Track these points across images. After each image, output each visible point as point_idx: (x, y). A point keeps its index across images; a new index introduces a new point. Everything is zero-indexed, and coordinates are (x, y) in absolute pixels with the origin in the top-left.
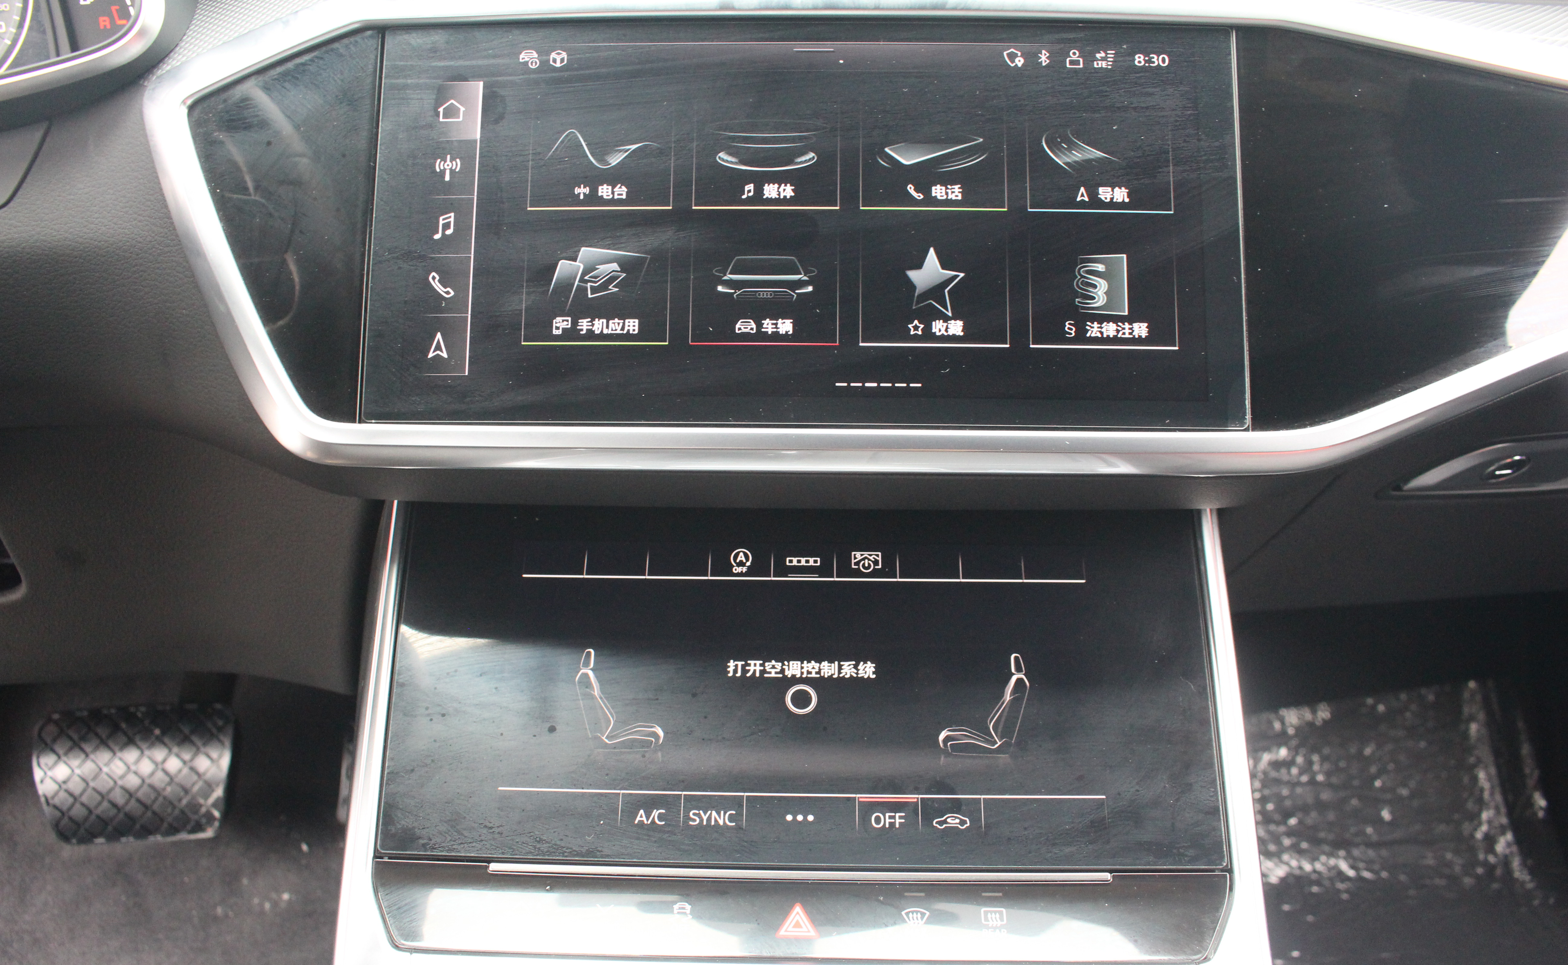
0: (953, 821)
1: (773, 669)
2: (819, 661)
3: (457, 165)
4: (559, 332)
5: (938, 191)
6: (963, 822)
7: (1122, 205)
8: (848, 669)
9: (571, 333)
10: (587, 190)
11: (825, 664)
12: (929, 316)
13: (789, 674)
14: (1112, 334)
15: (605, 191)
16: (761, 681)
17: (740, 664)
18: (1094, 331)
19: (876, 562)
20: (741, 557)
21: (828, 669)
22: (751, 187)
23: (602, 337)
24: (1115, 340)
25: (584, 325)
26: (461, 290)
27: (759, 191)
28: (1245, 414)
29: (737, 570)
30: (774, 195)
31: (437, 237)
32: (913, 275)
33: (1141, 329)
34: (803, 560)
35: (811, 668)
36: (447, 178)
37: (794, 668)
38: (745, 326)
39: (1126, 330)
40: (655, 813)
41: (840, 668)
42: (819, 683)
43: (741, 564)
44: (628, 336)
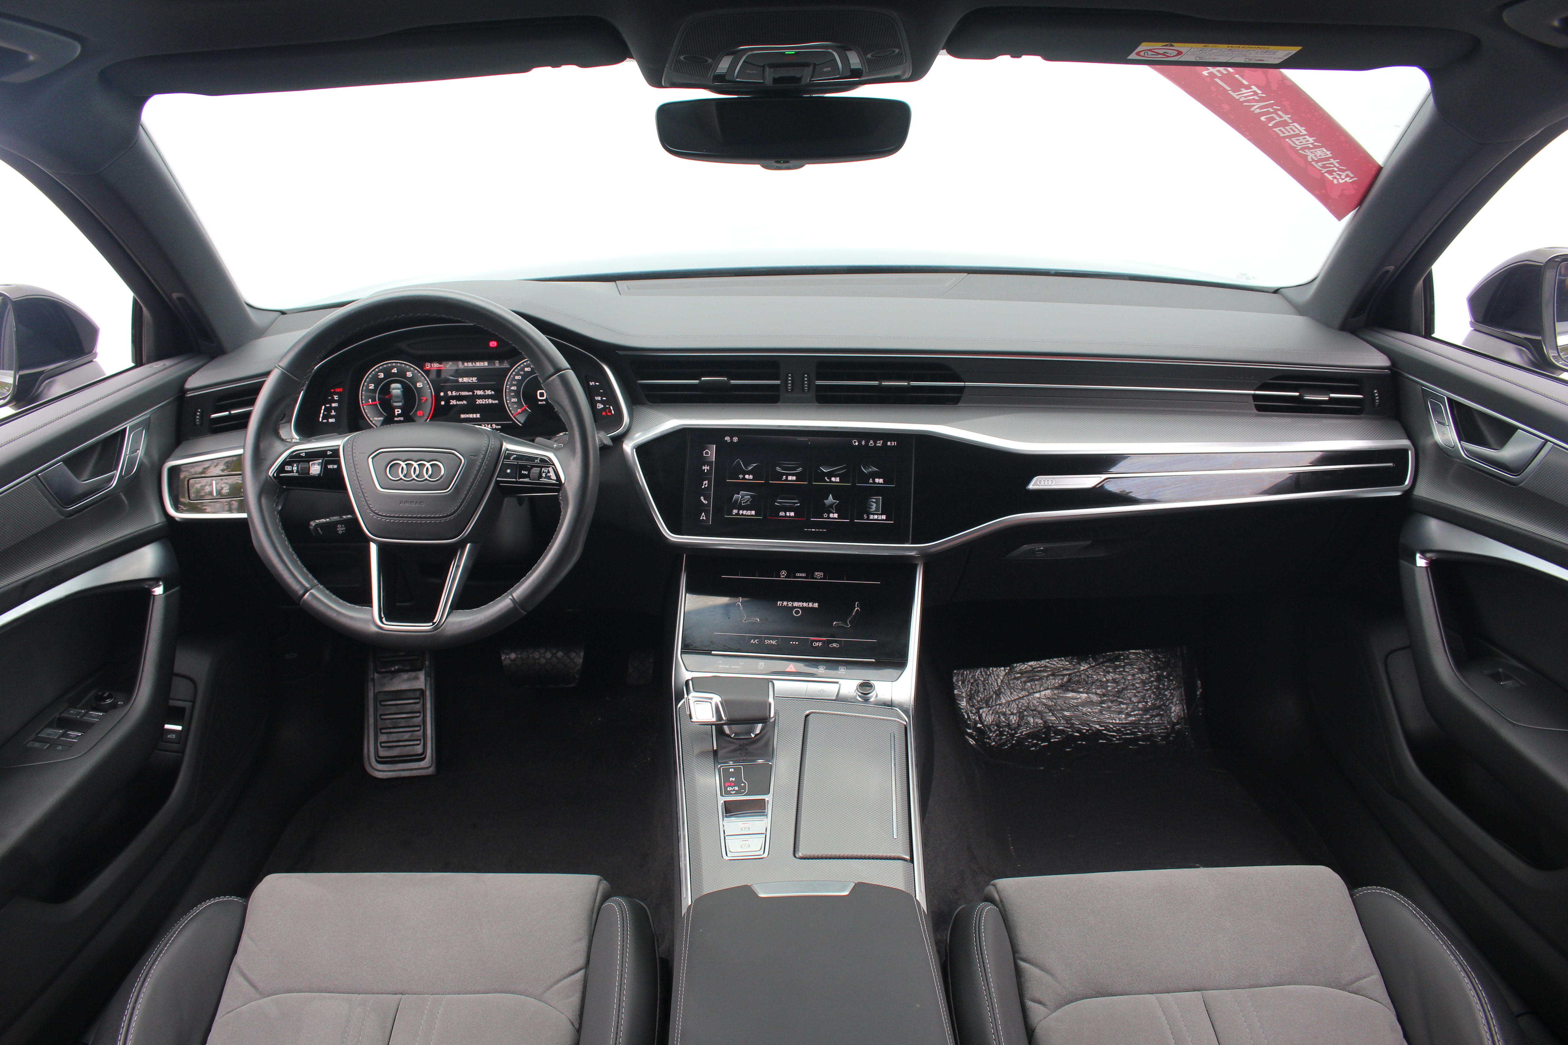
0: (834, 645)
1: (790, 604)
2: (803, 602)
3: (708, 468)
4: (734, 514)
5: (833, 479)
6: (837, 646)
7: (881, 484)
8: (811, 605)
9: (738, 514)
10: (742, 476)
11: (804, 603)
12: (829, 512)
13: (794, 605)
14: (876, 518)
15: (747, 476)
16: (787, 607)
17: (781, 602)
18: (871, 517)
19: (821, 576)
20: (783, 573)
21: (805, 605)
22: (784, 477)
23: (745, 515)
24: (875, 520)
25: (741, 512)
26: (709, 502)
27: (787, 478)
28: (909, 540)
29: (782, 576)
30: (791, 479)
31: (703, 487)
32: (825, 501)
33: (884, 517)
34: (801, 574)
35: (800, 604)
36: (706, 471)
37: (796, 604)
38: (782, 514)
39: (880, 517)
40: (756, 641)
41: (809, 604)
42: (802, 608)
43: (783, 575)
44: (752, 515)
